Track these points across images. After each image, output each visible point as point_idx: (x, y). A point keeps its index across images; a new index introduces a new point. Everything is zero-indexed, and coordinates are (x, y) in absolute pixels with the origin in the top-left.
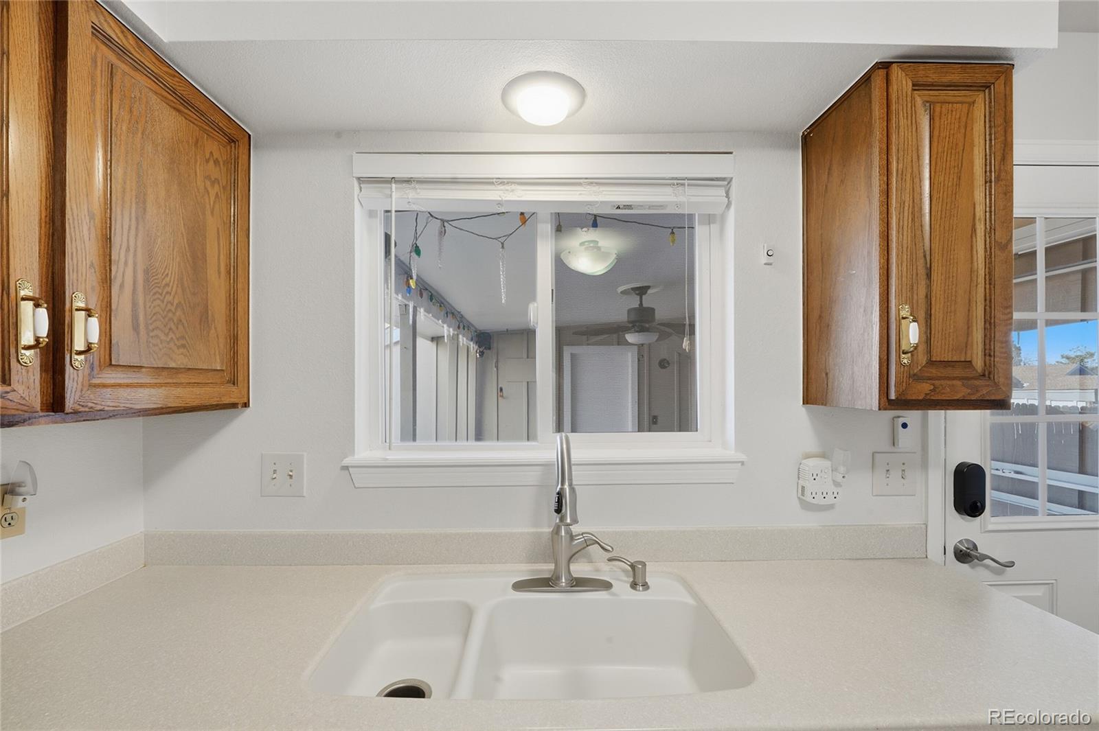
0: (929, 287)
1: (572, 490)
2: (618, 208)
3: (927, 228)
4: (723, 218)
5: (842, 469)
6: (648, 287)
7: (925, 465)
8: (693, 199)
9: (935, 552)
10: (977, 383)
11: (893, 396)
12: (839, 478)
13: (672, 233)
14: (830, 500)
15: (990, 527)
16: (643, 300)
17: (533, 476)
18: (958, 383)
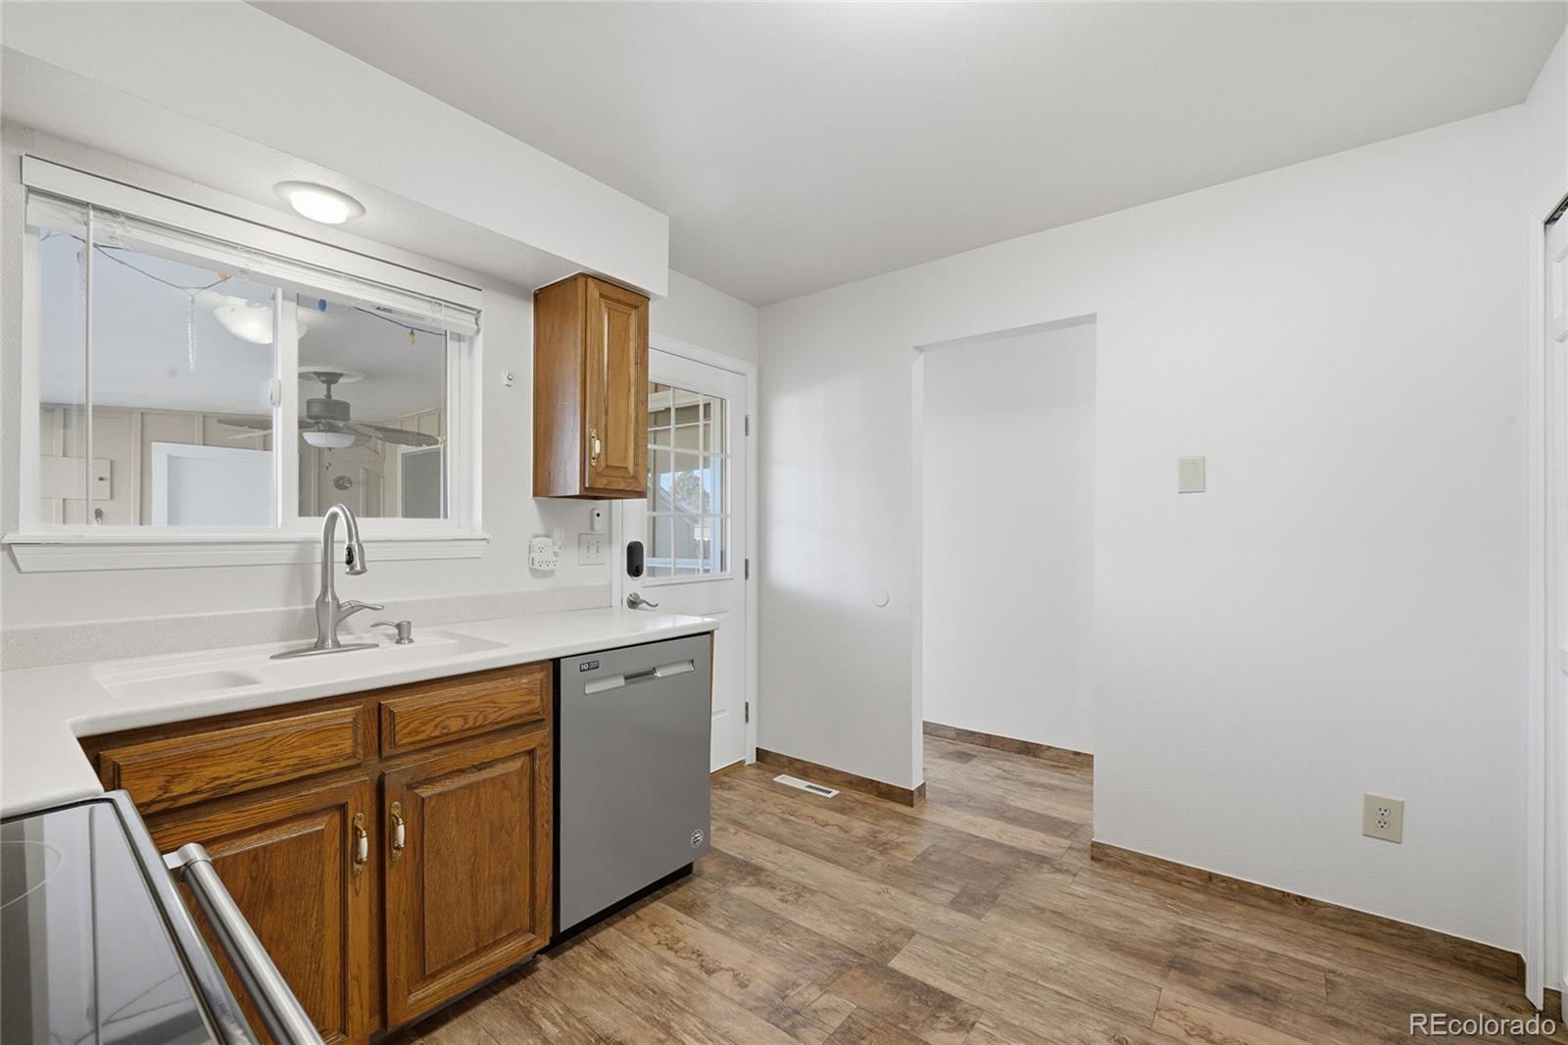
0: (607, 420)
1: (360, 546)
2: (379, 309)
3: (606, 377)
4: (472, 340)
5: (559, 543)
6: (341, 375)
7: (610, 543)
8: (449, 319)
9: (616, 602)
10: (630, 481)
11: (587, 486)
12: (556, 548)
13: (412, 333)
14: (551, 567)
15: (647, 584)
16: (332, 390)
17: (287, 554)
18: (621, 480)
